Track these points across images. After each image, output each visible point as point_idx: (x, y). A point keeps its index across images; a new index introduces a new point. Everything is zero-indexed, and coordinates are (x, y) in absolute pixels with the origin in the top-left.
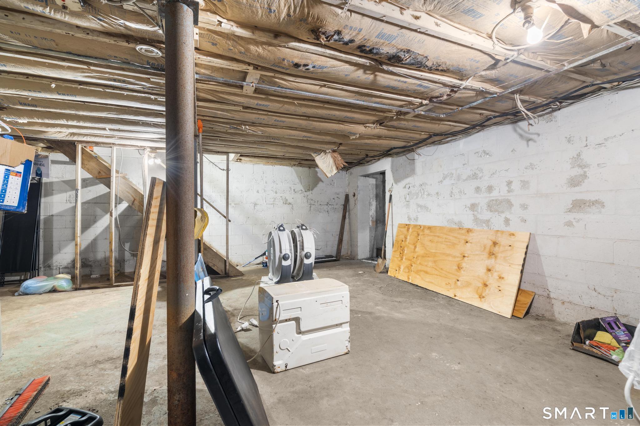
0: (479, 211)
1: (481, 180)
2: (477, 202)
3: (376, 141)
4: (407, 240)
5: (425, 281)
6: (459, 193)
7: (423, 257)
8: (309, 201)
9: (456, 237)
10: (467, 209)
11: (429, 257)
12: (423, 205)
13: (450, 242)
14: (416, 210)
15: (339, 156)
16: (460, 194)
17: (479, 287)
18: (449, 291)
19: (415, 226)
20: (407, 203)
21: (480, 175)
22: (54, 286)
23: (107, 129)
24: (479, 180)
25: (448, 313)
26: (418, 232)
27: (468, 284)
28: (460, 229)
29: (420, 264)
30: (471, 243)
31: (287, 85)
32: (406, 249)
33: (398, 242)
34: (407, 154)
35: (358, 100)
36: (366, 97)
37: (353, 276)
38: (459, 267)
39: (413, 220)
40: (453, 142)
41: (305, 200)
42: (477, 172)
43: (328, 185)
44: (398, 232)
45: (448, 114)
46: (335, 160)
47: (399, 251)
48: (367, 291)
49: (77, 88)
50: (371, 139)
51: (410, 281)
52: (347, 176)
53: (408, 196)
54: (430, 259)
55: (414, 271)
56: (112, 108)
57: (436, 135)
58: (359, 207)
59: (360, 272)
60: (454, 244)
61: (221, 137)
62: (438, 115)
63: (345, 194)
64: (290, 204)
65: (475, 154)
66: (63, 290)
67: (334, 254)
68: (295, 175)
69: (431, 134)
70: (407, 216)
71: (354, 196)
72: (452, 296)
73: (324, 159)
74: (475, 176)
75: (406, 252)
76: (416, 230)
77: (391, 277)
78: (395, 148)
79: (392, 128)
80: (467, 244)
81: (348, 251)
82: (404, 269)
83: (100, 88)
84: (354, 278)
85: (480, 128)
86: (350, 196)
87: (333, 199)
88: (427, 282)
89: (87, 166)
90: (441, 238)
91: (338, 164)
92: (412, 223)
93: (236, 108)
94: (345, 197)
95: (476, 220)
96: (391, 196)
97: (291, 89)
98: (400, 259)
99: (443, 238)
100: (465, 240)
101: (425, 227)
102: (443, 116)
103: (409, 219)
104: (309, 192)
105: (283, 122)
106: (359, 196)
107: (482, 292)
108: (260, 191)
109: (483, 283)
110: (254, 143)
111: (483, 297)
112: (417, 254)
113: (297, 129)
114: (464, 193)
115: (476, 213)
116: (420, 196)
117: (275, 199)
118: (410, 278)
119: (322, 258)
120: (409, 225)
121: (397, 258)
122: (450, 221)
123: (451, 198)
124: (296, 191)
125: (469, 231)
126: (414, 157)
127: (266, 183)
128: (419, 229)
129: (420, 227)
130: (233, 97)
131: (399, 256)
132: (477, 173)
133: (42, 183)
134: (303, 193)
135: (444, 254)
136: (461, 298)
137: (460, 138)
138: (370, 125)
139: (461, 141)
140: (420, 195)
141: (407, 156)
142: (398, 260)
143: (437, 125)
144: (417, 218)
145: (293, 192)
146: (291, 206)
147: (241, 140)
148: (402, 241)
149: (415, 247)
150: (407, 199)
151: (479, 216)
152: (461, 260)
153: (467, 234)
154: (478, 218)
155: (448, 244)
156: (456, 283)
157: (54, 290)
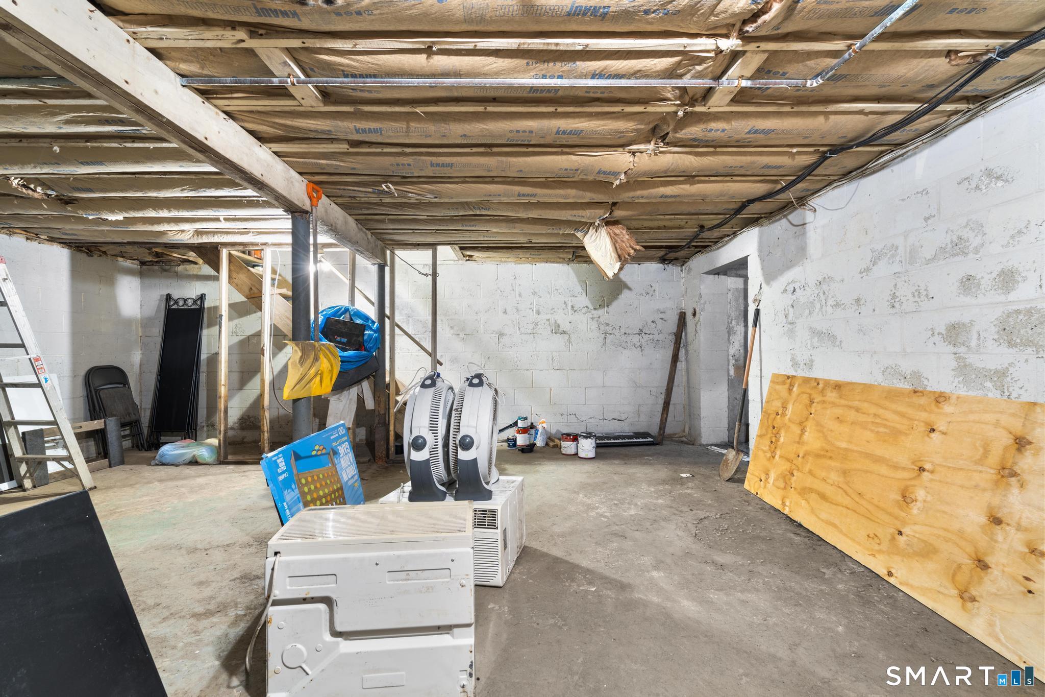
0: (974, 343)
1: (978, 256)
2: (966, 320)
3: (686, 189)
4: (787, 412)
5: (819, 518)
6: (914, 296)
7: (818, 456)
8: (602, 327)
9: (902, 415)
10: (937, 338)
11: (831, 458)
12: (824, 331)
13: (885, 426)
14: (809, 342)
15: (624, 232)
16: (917, 299)
17: (959, 567)
18: (874, 555)
19: (807, 380)
20: (790, 326)
21: (976, 241)
22: (194, 456)
23: (221, 218)
24: (971, 256)
25: (840, 629)
26: (810, 395)
27: (927, 551)
28: (915, 392)
29: (811, 472)
30: (944, 433)
31: (354, 67)
32: (783, 433)
33: (769, 415)
34: (790, 213)
35: (544, 77)
36: (558, 64)
37: (664, 482)
38: (904, 497)
39: (802, 365)
40: (898, 163)
41: (594, 325)
42: (966, 233)
43: (642, 294)
44: (770, 393)
45: (827, 73)
46: (616, 241)
47: (769, 436)
48: (663, 524)
49: (87, 147)
50: (672, 185)
51: (786, 512)
52: (683, 275)
53: (791, 310)
54: (833, 464)
55: (795, 489)
56: (174, 178)
57: (838, 149)
58: (702, 338)
59: (684, 475)
60: (896, 434)
61: (389, 215)
62: (800, 82)
63: (679, 311)
64: (564, 332)
65: (959, 184)
66: (205, 462)
67: (654, 430)
68: (575, 280)
69: (822, 149)
70: (789, 357)
71: (694, 314)
72: (882, 572)
73: (595, 240)
74: (959, 247)
75: (782, 440)
76: (808, 391)
77: (748, 493)
78: (751, 201)
79: (703, 147)
80: (933, 435)
81: (685, 425)
82: (776, 480)
83: (115, 143)
84: (661, 488)
85: (971, 106)
86: (687, 314)
87: (653, 322)
88: (822, 520)
89: (235, 281)
90: (864, 413)
91: (621, 249)
92: (801, 373)
93: (336, 146)
94: (677, 317)
95: (963, 369)
96: (757, 312)
97: (375, 76)
98: (769, 455)
99: (868, 414)
100: (927, 424)
101: (827, 383)
102: (815, 85)
103: (795, 364)
104: (603, 310)
105: (451, 165)
106: (702, 316)
107: (969, 583)
108: (508, 311)
109: (974, 556)
110: (452, 220)
111: (973, 599)
112: (805, 448)
113: (496, 179)
114: (927, 295)
115: (962, 349)
116: (817, 310)
117: (536, 324)
118: (788, 504)
119: (624, 437)
120: (794, 377)
121: (765, 452)
122: (889, 370)
123: (894, 311)
124: (575, 309)
125: (941, 400)
126: (804, 219)
127: (520, 295)
128: (815, 387)
129: (816, 384)
130: (301, 121)
131: (767, 447)
132: (965, 237)
133: (204, 308)
134: (590, 312)
135: (868, 456)
136: (907, 584)
137: (917, 147)
138: (642, 147)
139: (918, 156)
140: (818, 306)
141: (790, 217)
142: (765, 456)
143: (821, 119)
144: (812, 361)
145: (571, 312)
146: (566, 337)
147: (426, 217)
148: (777, 414)
149: (803, 431)
150: (790, 319)
151: (972, 359)
152: (911, 479)
153: (933, 407)
154: (970, 365)
155: (882, 430)
156: (893, 539)
157: (194, 462)
